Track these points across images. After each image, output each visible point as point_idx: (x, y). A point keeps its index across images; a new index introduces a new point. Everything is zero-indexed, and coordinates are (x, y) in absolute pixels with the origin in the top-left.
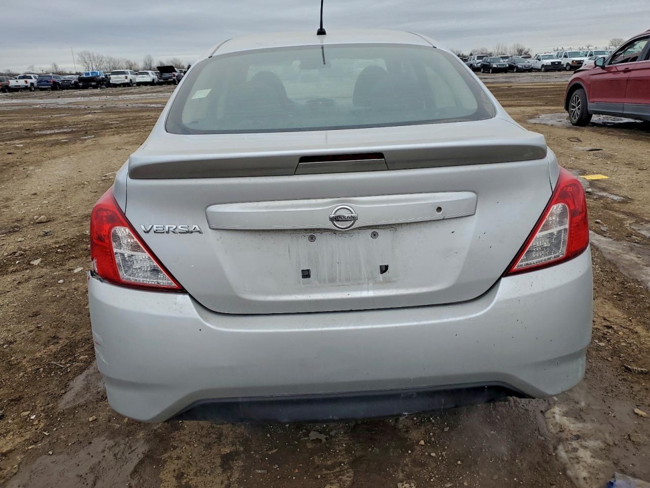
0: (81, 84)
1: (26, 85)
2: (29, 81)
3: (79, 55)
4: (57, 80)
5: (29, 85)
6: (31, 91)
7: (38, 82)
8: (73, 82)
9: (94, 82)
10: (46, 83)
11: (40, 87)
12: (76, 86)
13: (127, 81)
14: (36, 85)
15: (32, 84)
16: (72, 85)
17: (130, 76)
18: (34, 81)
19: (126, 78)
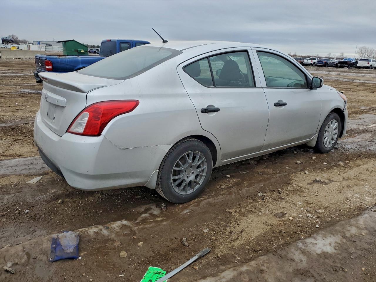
0: (339, 65)
1: (311, 63)
2: (314, 61)
3: (359, 49)
4: (327, 61)
5: (313, 63)
6: (313, 66)
7: (318, 62)
8: (335, 63)
9: (347, 64)
10: (321, 63)
11: (318, 64)
12: (336, 66)
13: (368, 65)
14: (316, 63)
15: (314, 63)
16: (334, 65)
17: (371, 63)
18: (316, 61)
19: (368, 63)
